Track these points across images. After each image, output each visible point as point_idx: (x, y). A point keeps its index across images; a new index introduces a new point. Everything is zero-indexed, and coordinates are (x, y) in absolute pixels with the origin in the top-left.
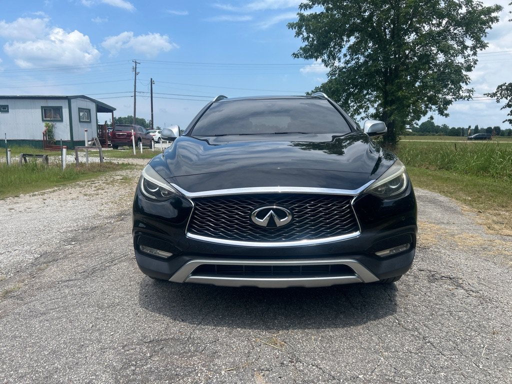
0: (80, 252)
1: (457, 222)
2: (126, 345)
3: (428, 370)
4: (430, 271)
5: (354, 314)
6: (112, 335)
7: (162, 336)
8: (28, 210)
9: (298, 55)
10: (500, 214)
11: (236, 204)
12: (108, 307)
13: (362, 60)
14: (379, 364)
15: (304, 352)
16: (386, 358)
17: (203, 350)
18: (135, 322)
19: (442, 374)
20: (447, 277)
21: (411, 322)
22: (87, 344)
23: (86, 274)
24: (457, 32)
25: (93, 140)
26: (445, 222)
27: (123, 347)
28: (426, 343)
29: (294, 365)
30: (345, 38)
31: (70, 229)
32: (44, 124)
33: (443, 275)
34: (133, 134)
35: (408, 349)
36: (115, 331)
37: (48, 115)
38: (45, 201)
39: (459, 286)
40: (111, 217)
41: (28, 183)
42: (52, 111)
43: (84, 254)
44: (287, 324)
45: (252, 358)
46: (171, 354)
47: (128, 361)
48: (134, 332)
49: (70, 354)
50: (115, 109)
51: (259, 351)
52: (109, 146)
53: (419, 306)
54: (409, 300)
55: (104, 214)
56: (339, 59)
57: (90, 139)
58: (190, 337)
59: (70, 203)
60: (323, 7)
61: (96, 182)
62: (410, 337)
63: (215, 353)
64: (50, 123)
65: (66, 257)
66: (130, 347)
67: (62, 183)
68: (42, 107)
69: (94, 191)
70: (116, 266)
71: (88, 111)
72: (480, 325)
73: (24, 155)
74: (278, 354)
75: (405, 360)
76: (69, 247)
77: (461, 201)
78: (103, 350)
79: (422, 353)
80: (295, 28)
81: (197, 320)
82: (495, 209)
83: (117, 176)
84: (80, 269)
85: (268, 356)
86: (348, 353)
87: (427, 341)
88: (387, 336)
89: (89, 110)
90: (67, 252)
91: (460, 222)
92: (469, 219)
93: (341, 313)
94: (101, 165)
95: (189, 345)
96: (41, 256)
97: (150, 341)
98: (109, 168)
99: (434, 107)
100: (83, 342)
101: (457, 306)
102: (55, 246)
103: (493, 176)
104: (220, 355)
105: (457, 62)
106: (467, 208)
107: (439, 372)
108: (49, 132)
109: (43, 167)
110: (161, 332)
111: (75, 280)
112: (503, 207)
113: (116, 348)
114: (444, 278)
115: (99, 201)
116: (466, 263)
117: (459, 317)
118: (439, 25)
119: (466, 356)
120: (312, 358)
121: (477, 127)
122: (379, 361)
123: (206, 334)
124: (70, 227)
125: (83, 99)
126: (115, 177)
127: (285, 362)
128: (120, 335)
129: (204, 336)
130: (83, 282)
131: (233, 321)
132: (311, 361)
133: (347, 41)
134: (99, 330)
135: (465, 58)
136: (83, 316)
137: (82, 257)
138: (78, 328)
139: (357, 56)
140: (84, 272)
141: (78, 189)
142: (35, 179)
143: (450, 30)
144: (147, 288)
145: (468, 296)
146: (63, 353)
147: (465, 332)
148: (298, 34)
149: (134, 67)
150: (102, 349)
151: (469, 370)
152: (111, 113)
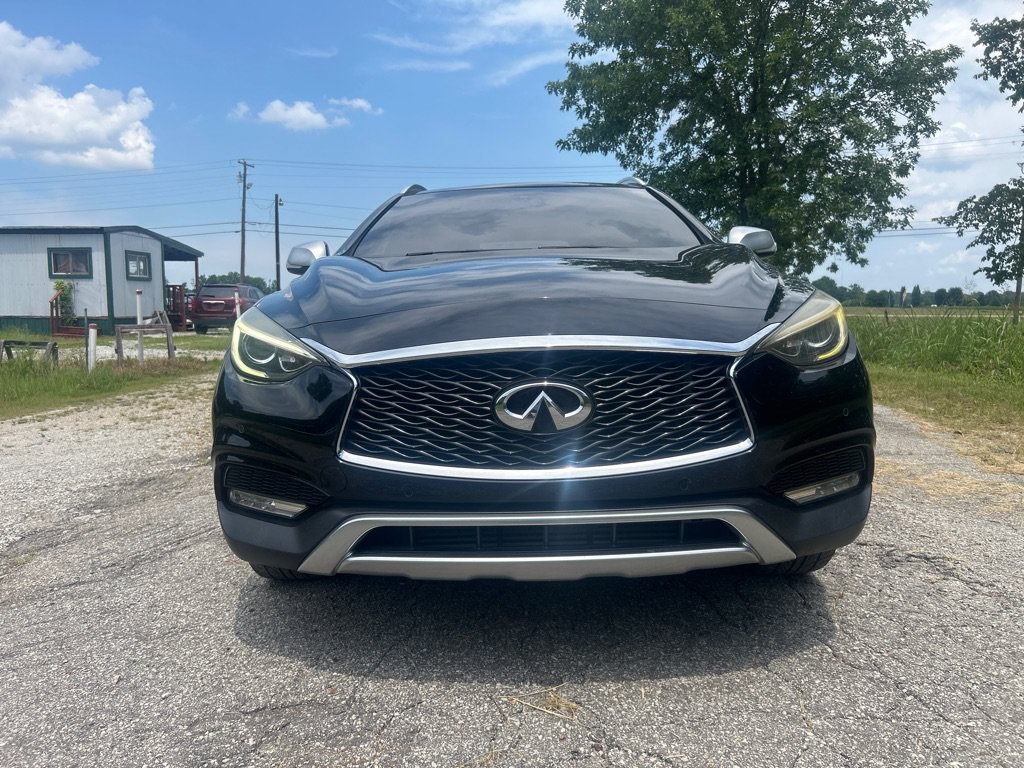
0: (110, 526)
1: (916, 451)
2: (197, 722)
3: (921, 756)
4: (881, 545)
5: (729, 637)
6: (166, 697)
7: (286, 696)
8: (5, 450)
9: (568, 145)
10: (1000, 436)
11: (459, 378)
12: (162, 636)
13: (696, 153)
14: (805, 747)
15: (624, 724)
16: (820, 733)
17: (384, 727)
18: (223, 667)
19: (955, 764)
20: (920, 557)
21: (861, 651)
22: (102, 721)
23: (118, 568)
24: (878, 100)
25: (155, 315)
26: (892, 450)
27: (191, 726)
28: (903, 696)
29: (603, 756)
30: (661, 113)
31: (95, 484)
32: (53, 284)
33: (910, 552)
34: (237, 301)
35: (866, 710)
36: (173, 690)
37: (60, 266)
38: (44, 433)
39: (949, 573)
40: (185, 460)
41: (12, 399)
42: (71, 259)
43: (118, 529)
44: (580, 663)
45: (503, 742)
46: (306, 739)
47: (199, 758)
48: (219, 689)
49: (59, 744)
50: (201, 254)
51: (518, 724)
52: (188, 328)
53: (871, 616)
54: (847, 605)
55: (172, 454)
56: (651, 152)
57: (149, 315)
58: (352, 698)
59: (99, 436)
60: (616, 52)
61: (158, 394)
62: (865, 683)
63: (413, 733)
64: (66, 282)
65: (76, 537)
66: (208, 724)
67: (85, 398)
68: (50, 250)
69: (153, 411)
70: (187, 551)
71: (146, 257)
72: (1014, 653)
73: (5, 343)
74: (563, 730)
75: (864, 736)
76: (86, 518)
77: (917, 413)
78: (140, 734)
79: (898, 718)
80: (562, 93)
81: (371, 659)
82: (986, 428)
83: (202, 383)
84: (105, 560)
85: (540, 737)
86: (728, 723)
87: (905, 690)
88: (812, 682)
89: (148, 256)
90: (81, 528)
91: (923, 452)
92: (941, 445)
93: (700, 635)
94: (169, 364)
95: (351, 716)
96: (23, 538)
97: (257, 710)
98: (187, 368)
99: (837, 246)
100: (95, 715)
101: (955, 614)
102: (56, 519)
103: (967, 370)
104: (426, 738)
105: (879, 158)
106: (930, 425)
107: (946, 759)
108: (63, 301)
109: (45, 365)
110: (284, 687)
111: (92, 582)
112: (1002, 422)
113: (172, 729)
114: (913, 558)
115: (161, 430)
116: (953, 529)
117: (966, 638)
118: (842, 86)
119: (999, 722)
120: (644, 738)
121: (917, 289)
122: (804, 741)
123: (392, 690)
124: (95, 480)
125: (134, 233)
126: (197, 386)
127: (582, 749)
128: (184, 697)
129: (387, 695)
130: (107, 585)
131: (453, 658)
132: (643, 745)
133: (664, 118)
134: (135, 687)
135: (895, 151)
136: (100, 657)
137: (113, 537)
138: (84, 685)
139: (686, 146)
140: (114, 565)
141: (118, 408)
142: (27, 390)
143: (863, 96)
144: (254, 593)
145: (973, 595)
146: (41, 743)
147: (986, 668)
148: (568, 104)
149: (242, 173)
150: (137, 732)
151: (1015, 754)
152: (193, 263)
